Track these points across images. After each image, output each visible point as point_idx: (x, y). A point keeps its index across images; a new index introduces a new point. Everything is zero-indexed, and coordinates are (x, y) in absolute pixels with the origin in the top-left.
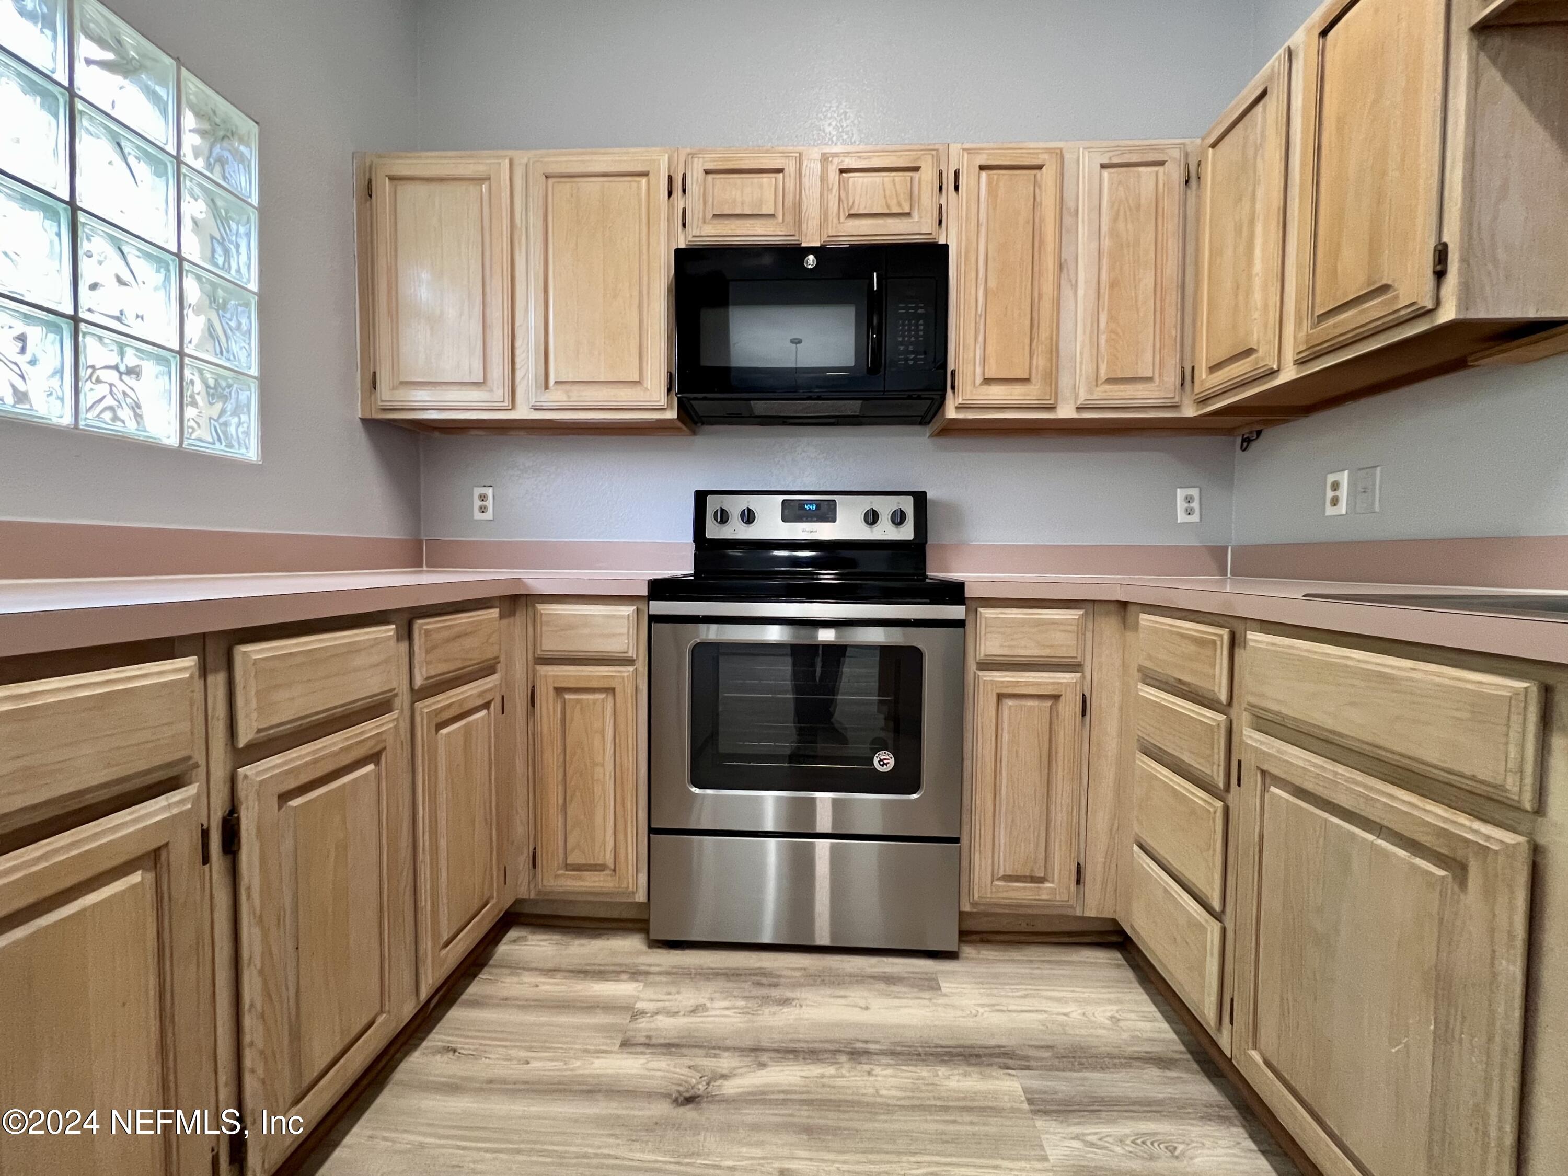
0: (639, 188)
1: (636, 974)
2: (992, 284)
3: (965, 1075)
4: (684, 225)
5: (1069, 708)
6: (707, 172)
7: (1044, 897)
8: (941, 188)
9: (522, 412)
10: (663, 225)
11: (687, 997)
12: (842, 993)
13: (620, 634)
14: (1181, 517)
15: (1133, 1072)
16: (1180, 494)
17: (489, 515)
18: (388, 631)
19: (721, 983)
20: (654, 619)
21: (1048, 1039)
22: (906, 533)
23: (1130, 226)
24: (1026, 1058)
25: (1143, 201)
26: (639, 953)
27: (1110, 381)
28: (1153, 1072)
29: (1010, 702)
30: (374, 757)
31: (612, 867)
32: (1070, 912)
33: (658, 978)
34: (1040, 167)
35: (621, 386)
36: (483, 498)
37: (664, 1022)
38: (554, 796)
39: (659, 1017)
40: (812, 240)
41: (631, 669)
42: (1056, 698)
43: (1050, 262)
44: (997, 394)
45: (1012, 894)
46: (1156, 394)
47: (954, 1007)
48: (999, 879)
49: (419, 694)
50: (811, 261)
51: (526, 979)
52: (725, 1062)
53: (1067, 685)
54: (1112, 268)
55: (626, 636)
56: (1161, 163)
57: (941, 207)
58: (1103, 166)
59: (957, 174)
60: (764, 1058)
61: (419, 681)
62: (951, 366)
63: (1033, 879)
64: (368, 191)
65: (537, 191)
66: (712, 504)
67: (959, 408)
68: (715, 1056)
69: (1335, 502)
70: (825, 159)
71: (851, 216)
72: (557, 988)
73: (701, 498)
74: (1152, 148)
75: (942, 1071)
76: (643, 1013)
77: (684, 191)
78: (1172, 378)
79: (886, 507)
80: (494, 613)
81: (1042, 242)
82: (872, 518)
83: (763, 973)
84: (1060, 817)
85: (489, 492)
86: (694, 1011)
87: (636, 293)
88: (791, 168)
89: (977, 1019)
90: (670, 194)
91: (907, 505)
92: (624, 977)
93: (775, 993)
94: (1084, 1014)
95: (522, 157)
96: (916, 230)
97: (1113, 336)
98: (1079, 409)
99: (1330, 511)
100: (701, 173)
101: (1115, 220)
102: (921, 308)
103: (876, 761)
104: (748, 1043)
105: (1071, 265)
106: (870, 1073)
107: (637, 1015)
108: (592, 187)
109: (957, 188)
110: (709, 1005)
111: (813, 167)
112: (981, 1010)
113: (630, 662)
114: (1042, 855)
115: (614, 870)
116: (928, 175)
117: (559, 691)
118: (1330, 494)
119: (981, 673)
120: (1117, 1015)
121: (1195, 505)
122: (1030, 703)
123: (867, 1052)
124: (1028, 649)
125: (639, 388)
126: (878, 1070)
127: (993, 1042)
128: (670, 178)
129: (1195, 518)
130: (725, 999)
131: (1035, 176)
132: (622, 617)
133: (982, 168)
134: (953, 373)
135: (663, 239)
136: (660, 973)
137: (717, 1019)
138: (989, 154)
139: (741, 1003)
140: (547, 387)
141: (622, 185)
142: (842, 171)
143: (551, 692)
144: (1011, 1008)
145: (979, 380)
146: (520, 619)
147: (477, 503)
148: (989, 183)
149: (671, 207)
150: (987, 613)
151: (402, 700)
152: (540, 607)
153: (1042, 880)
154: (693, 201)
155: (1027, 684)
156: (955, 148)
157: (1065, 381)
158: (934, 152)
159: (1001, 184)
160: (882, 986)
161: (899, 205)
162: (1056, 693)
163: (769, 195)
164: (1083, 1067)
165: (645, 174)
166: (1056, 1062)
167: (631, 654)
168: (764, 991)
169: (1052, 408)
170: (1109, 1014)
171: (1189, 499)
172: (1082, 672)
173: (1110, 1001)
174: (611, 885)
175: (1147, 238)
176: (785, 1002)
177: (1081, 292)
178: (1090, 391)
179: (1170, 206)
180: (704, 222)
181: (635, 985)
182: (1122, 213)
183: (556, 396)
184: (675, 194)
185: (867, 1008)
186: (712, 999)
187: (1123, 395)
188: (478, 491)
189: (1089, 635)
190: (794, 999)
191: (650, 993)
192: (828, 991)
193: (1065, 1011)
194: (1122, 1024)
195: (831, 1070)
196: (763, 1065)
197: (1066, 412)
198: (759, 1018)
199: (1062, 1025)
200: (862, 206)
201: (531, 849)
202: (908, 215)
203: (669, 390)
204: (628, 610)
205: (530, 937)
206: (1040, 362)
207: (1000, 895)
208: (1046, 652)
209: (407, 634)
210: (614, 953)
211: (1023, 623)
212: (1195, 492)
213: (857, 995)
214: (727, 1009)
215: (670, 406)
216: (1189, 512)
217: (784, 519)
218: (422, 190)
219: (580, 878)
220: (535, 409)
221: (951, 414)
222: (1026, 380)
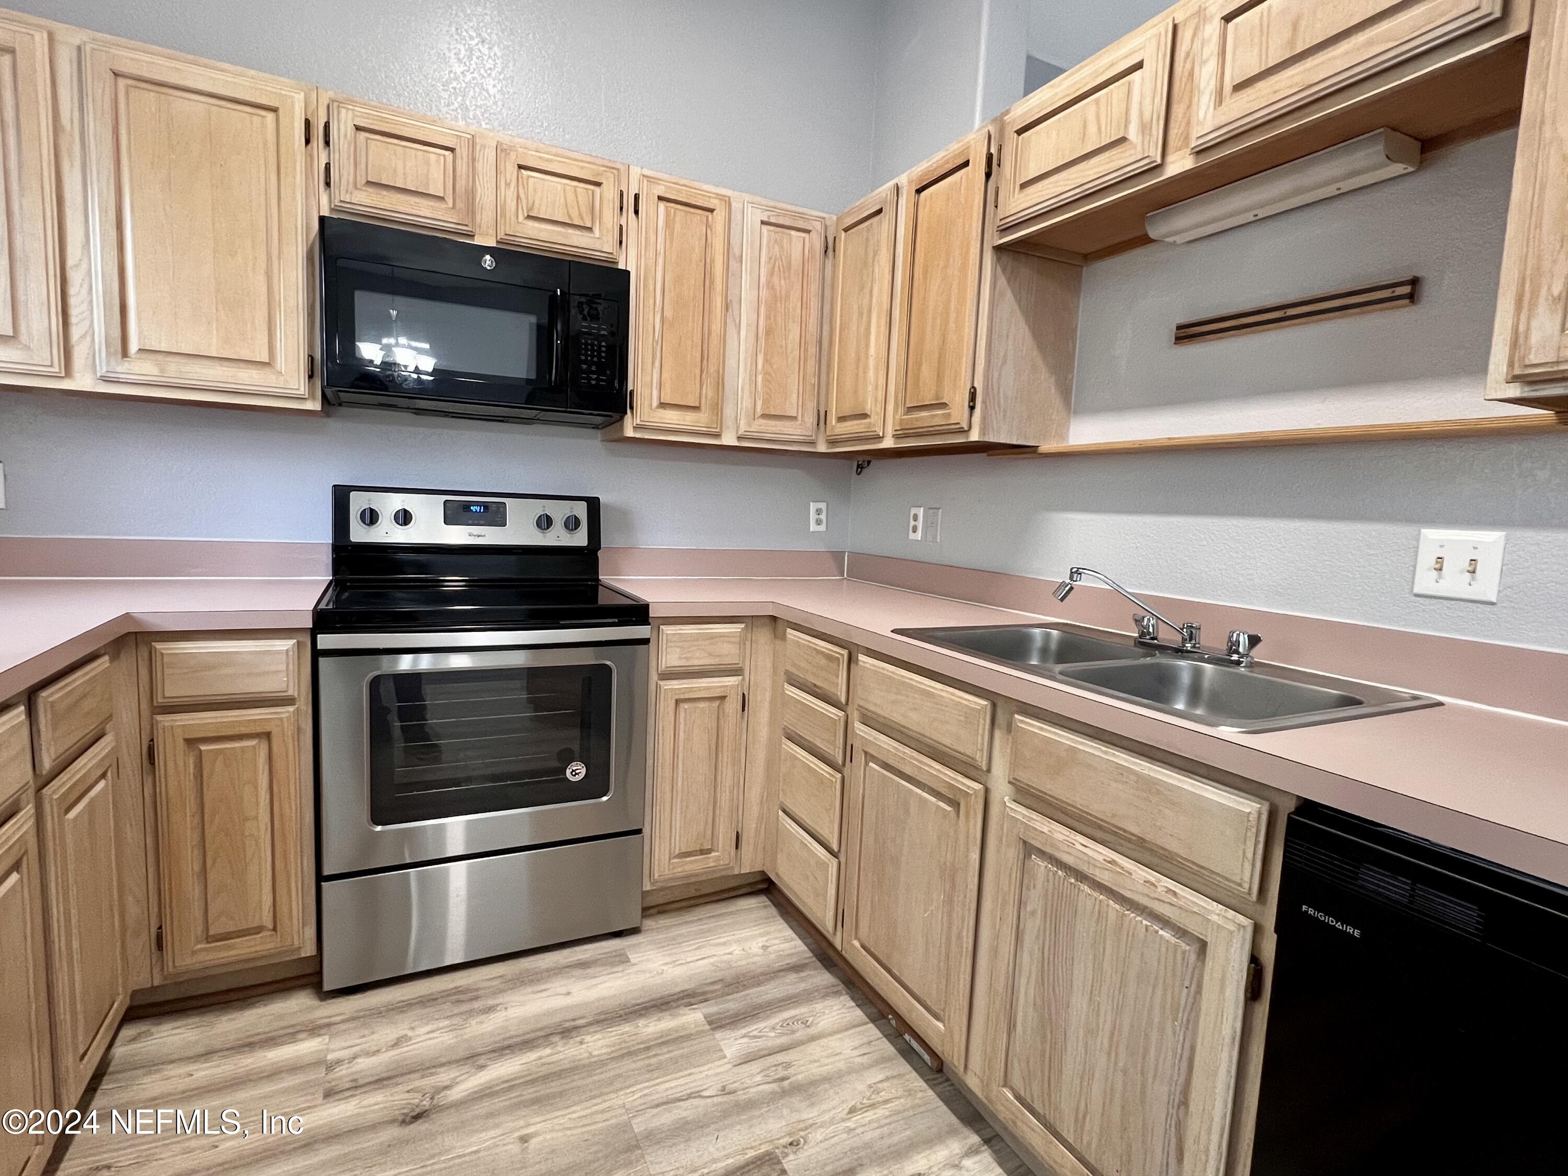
0: (263, 125)
1: (314, 1030)
2: (668, 313)
3: (659, 1020)
4: (328, 184)
5: (733, 705)
6: (358, 128)
7: (712, 864)
8: (621, 208)
9: (82, 382)
10: (300, 179)
11: (386, 1033)
12: (543, 987)
13: (277, 672)
14: (813, 527)
15: (778, 981)
16: (813, 507)
18: (20, 714)
19: (419, 1011)
20: (321, 654)
21: (719, 975)
22: (580, 539)
23: (783, 282)
24: (704, 993)
25: (793, 263)
26: (309, 1009)
27: (765, 416)
28: (792, 977)
29: (686, 706)
30: (18, 865)
31: (271, 927)
32: (729, 873)
33: (343, 1027)
34: (712, 211)
35: (242, 365)
37: (363, 1063)
38: (189, 861)
39: (359, 1060)
40: (490, 239)
41: (291, 709)
42: (723, 698)
43: (718, 302)
44: (672, 418)
45: (687, 868)
46: (798, 432)
47: (644, 972)
48: (675, 857)
49: (43, 781)
50: (488, 261)
51: (172, 1073)
52: (444, 1076)
53: (732, 686)
54: (768, 317)
55: (284, 674)
56: (808, 232)
57: (621, 227)
58: (763, 223)
59: (637, 197)
60: (482, 1061)
61: (47, 765)
62: (630, 388)
63: (703, 852)
66: (358, 502)
67: (637, 428)
68: (432, 1074)
69: (915, 530)
70: (501, 149)
71: (529, 217)
72: (219, 1070)
73: (340, 493)
74: (802, 216)
75: (641, 1022)
76: (339, 1062)
77: (327, 143)
78: (810, 420)
79: (560, 512)
81: (712, 282)
82: (545, 523)
83: (458, 991)
84: (724, 798)
86: (397, 1044)
87: (263, 257)
88: (462, 152)
89: (664, 975)
90: (308, 141)
91: (581, 510)
92: (301, 1036)
93: (476, 1005)
94: (743, 950)
96: (598, 247)
97: (769, 378)
98: (739, 438)
99: (912, 536)
100: (351, 130)
101: (771, 273)
102: (604, 329)
103: (568, 772)
104: (462, 1054)
105: (735, 305)
106: (581, 1043)
107: (330, 1067)
108: (193, 106)
109: (636, 212)
110: (410, 1034)
111: (487, 155)
112: (665, 968)
113: (290, 701)
114: (709, 832)
115: (275, 929)
116: (609, 193)
117: (191, 742)
118: (912, 523)
119: (662, 683)
120: (767, 944)
121: (823, 517)
122: (702, 705)
123: (576, 1028)
124: (699, 660)
125: (267, 371)
126: (588, 1038)
127: (678, 989)
128: (308, 123)
129: (822, 528)
130: (427, 1024)
131: (707, 217)
132: (278, 652)
133: (660, 198)
134: (632, 392)
135: (301, 196)
136: (343, 1021)
137: (424, 1044)
138: (667, 187)
139: (447, 1022)
140: (125, 353)
141: (237, 116)
142: (520, 167)
143: (180, 743)
144: (689, 960)
145: (655, 403)
146: (126, 662)
148: (667, 215)
149: (310, 157)
150: (668, 630)
151: (29, 795)
152: (159, 646)
153: (709, 851)
154: (340, 158)
155: (699, 689)
156: (635, 171)
157: (728, 411)
158: (615, 171)
159: (678, 219)
160: (578, 972)
161: (582, 218)
162: (723, 694)
163: (437, 175)
164: (745, 987)
165: (274, 110)
166: (726, 990)
167: (291, 692)
168: (465, 1007)
169: (717, 436)
170: (761, 945)
171: (819, 512)
172: (743, 675)
173: (761, 935)
174: (271, 946)
175: (795, 295)
176: (490, 1009)
177: (743, 333)
178: (749, 425)
179: (814, 272)
180: (356, 188)
181: (319, 1039)
182: (776, 269)
183: (141, 367)
184: (314, 143)
185: (568, 994)
186: (412, 1028)
187: (774, 429)
189: (748, 643)
190: (498, 1005)
191: (338, 1043)
192: (529, 989)
193: (728, 951)
194: (770, 949)
195: (548, 1051)
196: (482, 1067)
197: (729, 439)
198: (467, 1031)
199: (729, 962)
200: (543, 208)
201: (154, 930)
202: (590, 229)
203: (311, 377)
204: (286, 645)
205: (154, 1029)
206: (709, 391)
207: (676, 871)
208: (716, 661)
210: (280, 1017)
211: (697, 637)
212: (823, 506)
213: (558, 985)
214: (432, 1032)
215: (312, 396)
216: (819, 522)
219: (229, 948)
220: (105, 380)
221: (629, 432)
222: (696, 408)
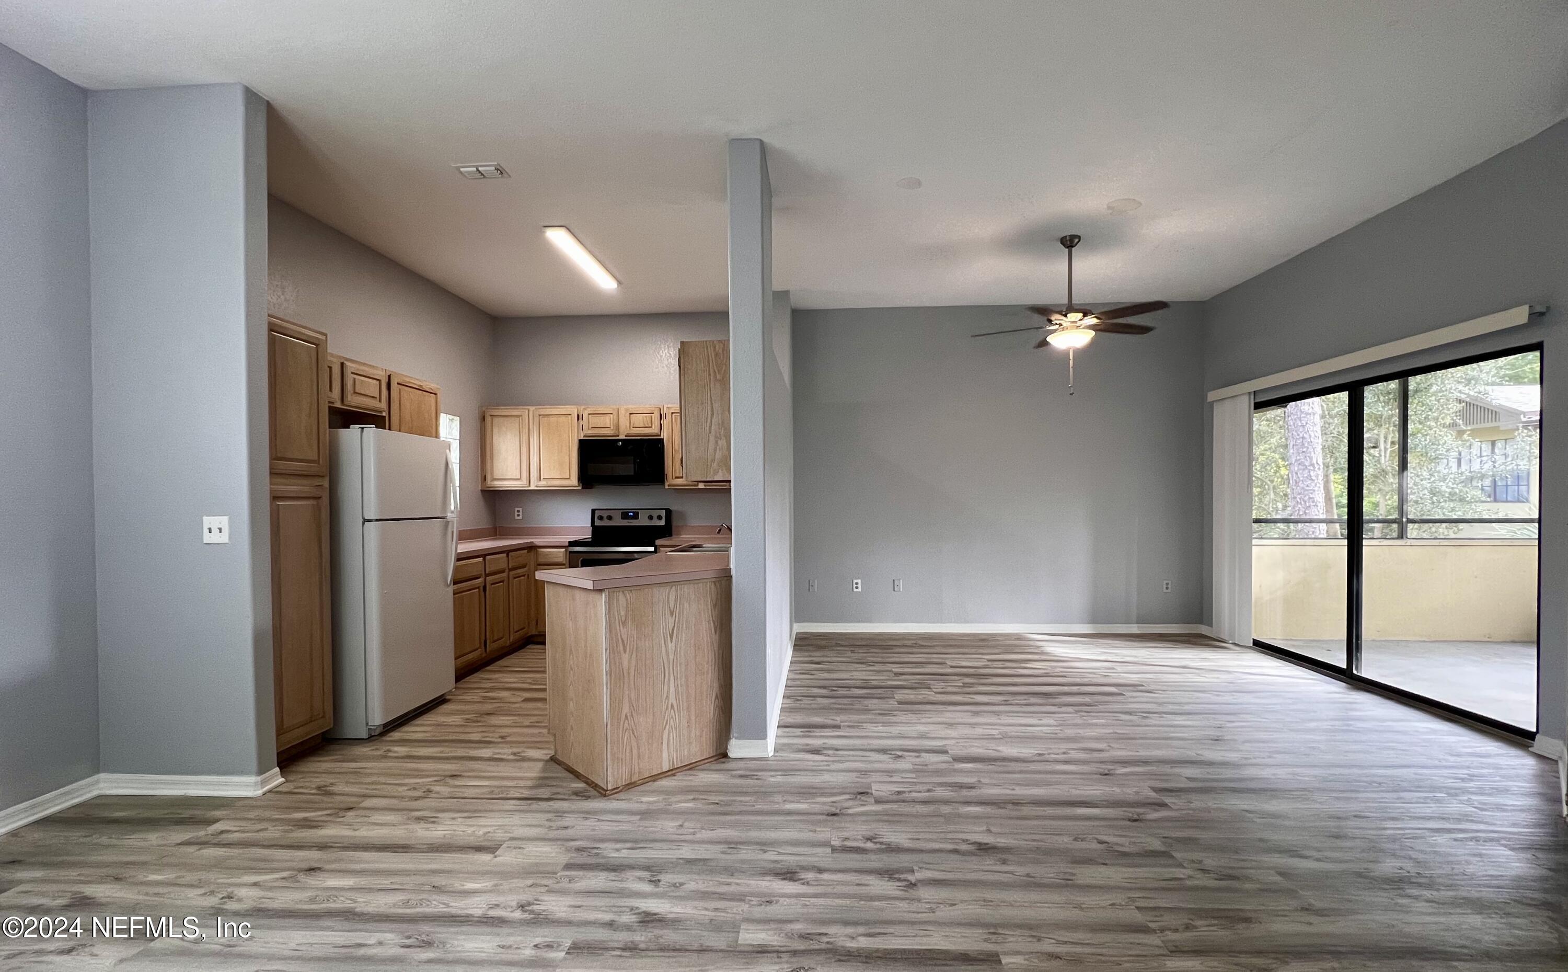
0: (568, 419)
2: (676, 448)
4: (582, 431)
6: (589, 414)
8: (660, 419)
9: (532, 488)
10: (576, 432)
13: (561, 557)
17: (520, 517)
18: (504, 555)
20: (571, 552)
22: (662, 523)
30: (502, 581)
35: (564, 480)
36: (518, 511)
40: (622, 437)
44: (680, 481)
49: (510, 570)
50: (622, 444)
55: (563, 557)
57: (661, 425)
59: (666, 413)
61: (510, 567)
62: (665, 472)
64: (484, 419)
65: (537, 419)
66: (597, 514)
67: (669, 485)
70: (627, 410)
71: (633, 429)
73: (593, 511)
77: (582, 420)
79: (655, 514)
80: (525, 551)
82: (651, 518)
85: (520, 509)
87: (567, 453)
88: (614, 413)
90: (578, 421)
91: (663, 513)
95: (532, 408)
96: (653, 433)
100: (587, 414)
102: (655, 458)
108: (553, 419)
109: (665, 420)
111: (622, 412)
113: (564, 564)
116: (656, 416)
125: (569, 481)
128: (578, 415)
132: (561, 552)
133: (673, 413)
134: (667, 475)
135: (576, 435)
138: (675, 409)
140: (540, 480)
141: (563, 418)
142: (631, 414)
145: (674, 477)
146: (532, 553)
147: (516, 513)
148: (675, 417)
149: (578, 425)
150: (662, 549)
151: (507, 570)
152: (539, 550)
154: (584, 422)
156: (665, 406)
158: (658, 408)
161: (649, 425)
163: (608, 421)
165: (571, 415)
167: (564, 562)
180: (588, 430)
183: (543, 483)
188: (517, 509)
200: (637, 425)
202: (651, 428)
203: (578, 480)
204: (563, 550)
209: (508, 556)
215: (579, 485)
217: (622, 518)
218: (501, 419)
220: (537, 486)
221: (667, 487)
222: (682, 477)
